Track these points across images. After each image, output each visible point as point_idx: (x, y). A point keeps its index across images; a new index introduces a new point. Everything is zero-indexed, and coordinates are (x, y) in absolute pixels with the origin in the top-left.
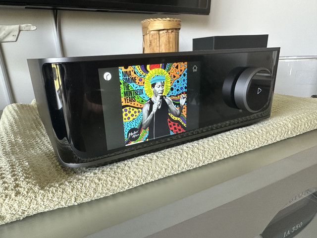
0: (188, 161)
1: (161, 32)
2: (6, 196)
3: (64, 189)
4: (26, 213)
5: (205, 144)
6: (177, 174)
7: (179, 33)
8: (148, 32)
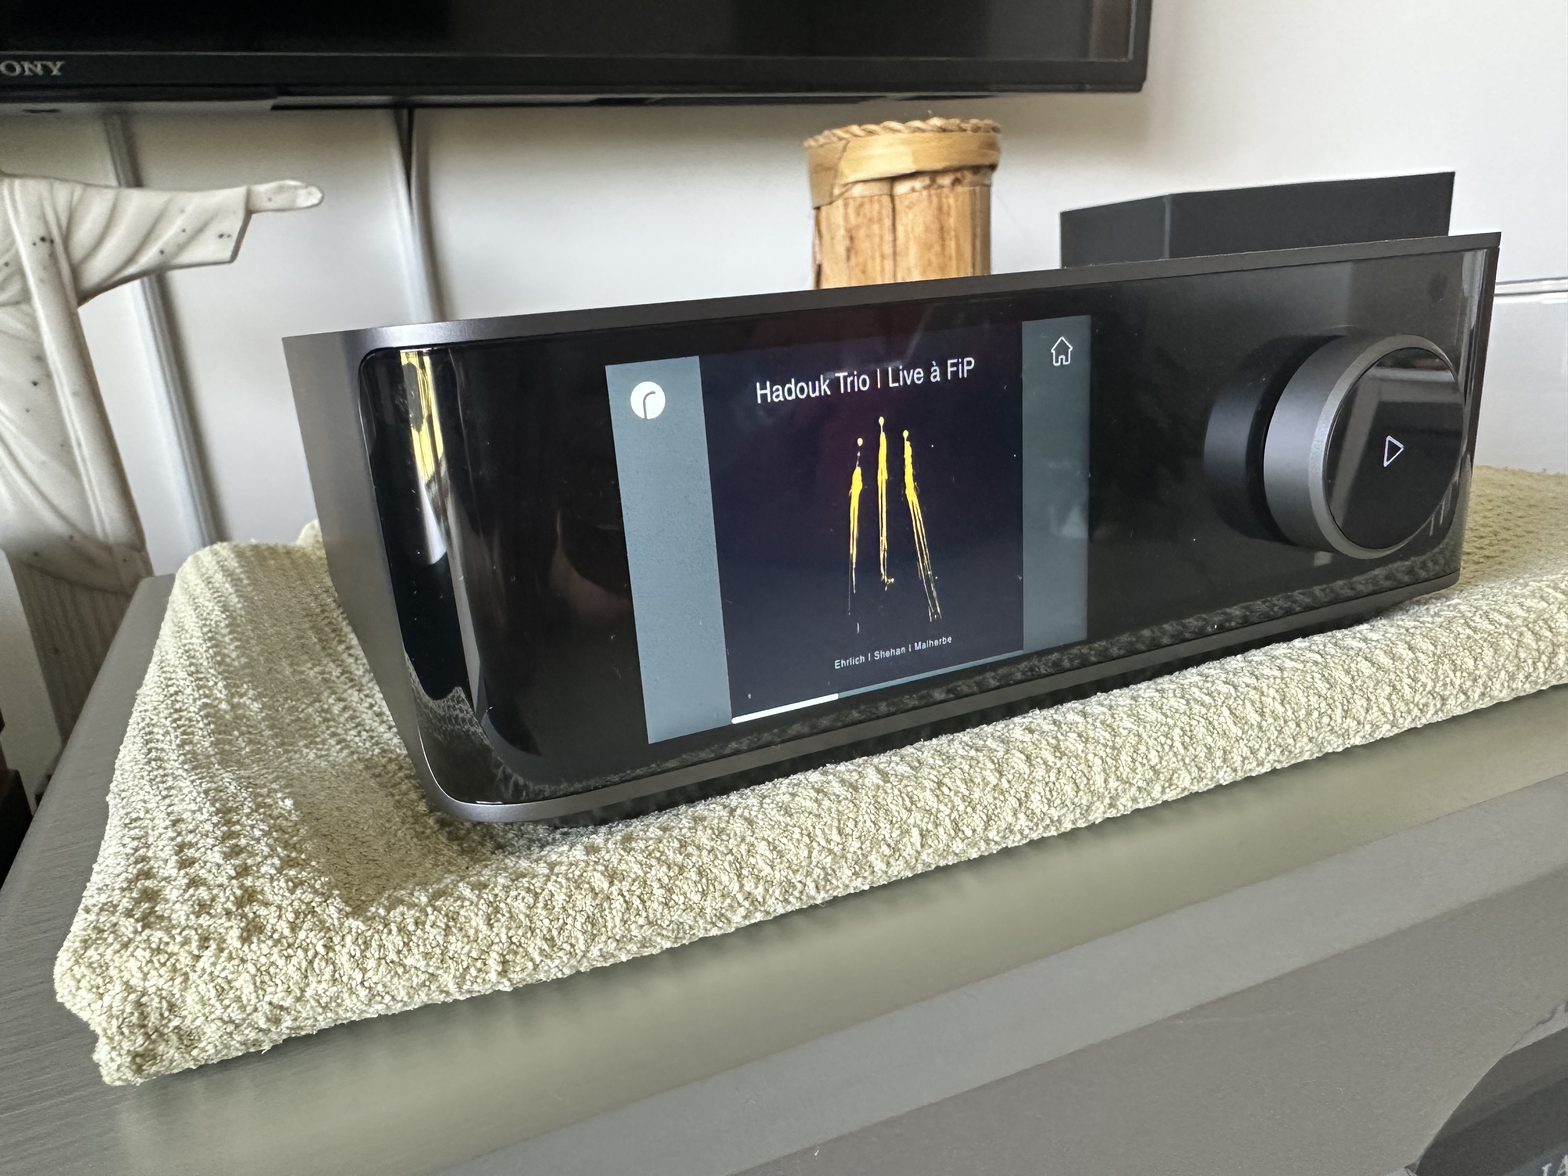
0: (1035, 797)
1: (902, 188)
2: (204, 941)
3: (452, 917)
4: (287, 1022)
5: (1120, 712)
6: (982, 857)
7: (989, 186)
8: (837, 191)
